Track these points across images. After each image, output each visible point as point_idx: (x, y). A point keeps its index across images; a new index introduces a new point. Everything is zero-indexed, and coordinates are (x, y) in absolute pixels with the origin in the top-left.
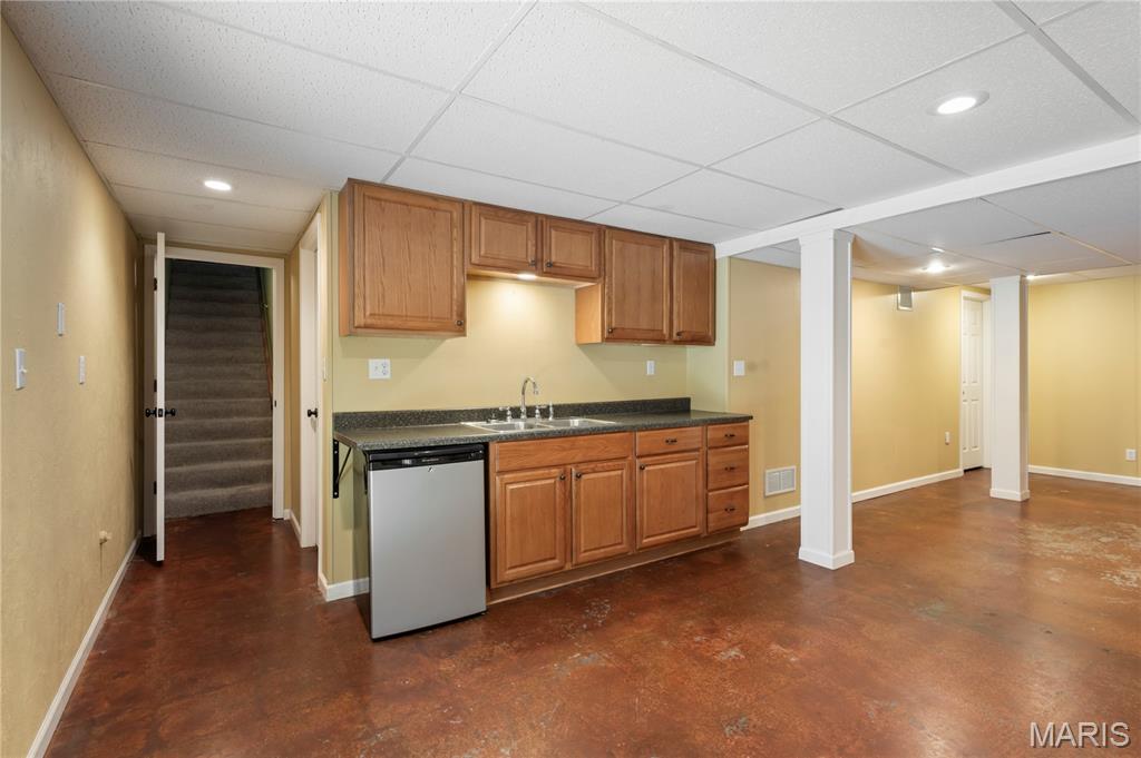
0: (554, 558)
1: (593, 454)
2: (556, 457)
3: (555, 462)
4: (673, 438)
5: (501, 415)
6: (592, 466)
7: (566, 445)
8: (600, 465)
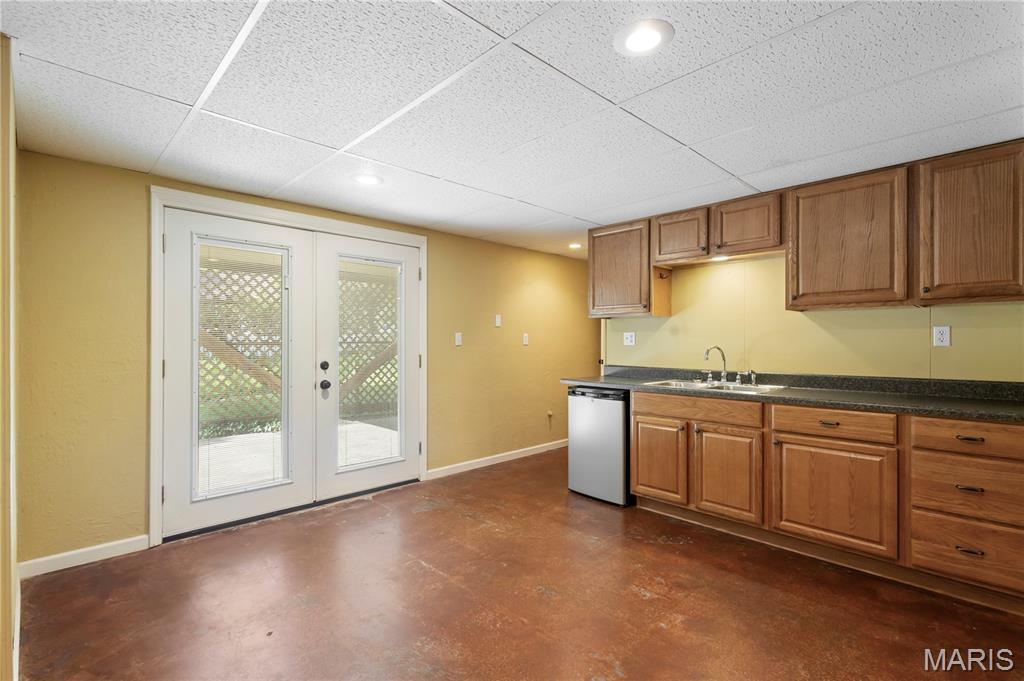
0: (677, 493)
1: (716, 416)
2: (679, 411)
3: (677, 415)
4: (834, 420)
5: (703, 377)
6: (715, 427)
7: (688, 403)
8: (724, 428)
